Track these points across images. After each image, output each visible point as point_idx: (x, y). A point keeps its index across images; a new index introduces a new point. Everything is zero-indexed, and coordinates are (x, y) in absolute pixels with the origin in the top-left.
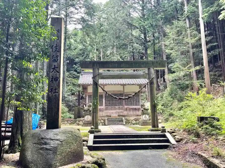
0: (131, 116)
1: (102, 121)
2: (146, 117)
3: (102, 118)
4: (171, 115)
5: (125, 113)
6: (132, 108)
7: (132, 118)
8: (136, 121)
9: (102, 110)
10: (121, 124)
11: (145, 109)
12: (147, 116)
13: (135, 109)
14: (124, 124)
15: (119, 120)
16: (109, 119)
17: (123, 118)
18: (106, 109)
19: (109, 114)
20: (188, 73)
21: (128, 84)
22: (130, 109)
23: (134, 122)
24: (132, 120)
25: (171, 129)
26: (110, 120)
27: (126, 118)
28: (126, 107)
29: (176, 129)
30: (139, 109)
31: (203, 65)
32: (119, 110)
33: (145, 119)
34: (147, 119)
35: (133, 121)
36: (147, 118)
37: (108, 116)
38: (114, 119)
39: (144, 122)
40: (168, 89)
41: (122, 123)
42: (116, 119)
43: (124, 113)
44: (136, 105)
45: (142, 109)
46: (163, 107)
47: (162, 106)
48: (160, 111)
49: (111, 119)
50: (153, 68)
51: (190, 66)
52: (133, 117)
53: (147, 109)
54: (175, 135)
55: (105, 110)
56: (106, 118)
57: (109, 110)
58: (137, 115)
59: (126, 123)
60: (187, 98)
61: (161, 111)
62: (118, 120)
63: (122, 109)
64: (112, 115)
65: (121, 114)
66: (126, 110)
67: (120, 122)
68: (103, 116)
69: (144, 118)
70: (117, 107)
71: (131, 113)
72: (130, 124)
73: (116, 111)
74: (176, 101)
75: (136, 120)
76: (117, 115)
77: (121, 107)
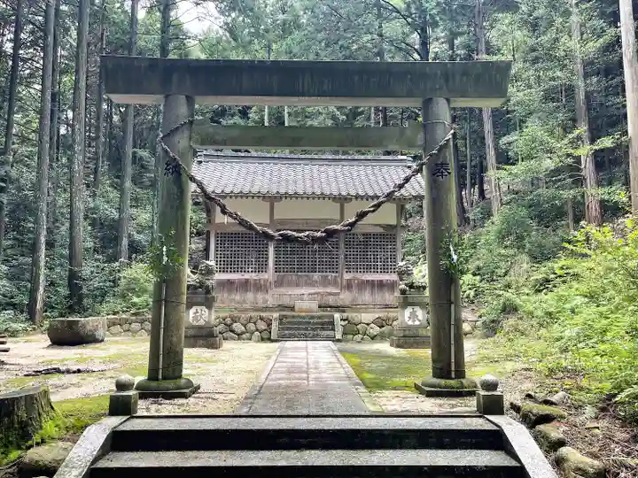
0: (366, 308)
1: (262, 326)
2: (415, 317)
3: (262, 314)
4: (509, 309)
5: (345, 297)
6: (368, 281)
7: (367, 317)
8: (381, 327)
9: (265, 286)
10: (328, 338)
11: (411, 286)
12: (420, 313)
13: (381, 285)
14: (339, 336)
15: (323, 324)
16: (286, 317)
17: (337, 316)
18: (279, 283)
19: (286, 301)
20: (570, 161)
21: (357, 197)
22: (363, 285)
23: (375, 330)
24: (368, 324)
25: (529, 396)
26: (289, 323)
27: (345, 315)
28: (347, 276)
29: (554, 398)
30: (392, 286)
31: (627, 134)
32: (325, 286)
33: (410, 323)
34: (417, 323)
35: (372, 325)
36: (420, 317)
37: (282, 307)
38: (304, 317)
39: (407, 332)
40: (496, 218)
41: (331, 333)
42: (312, 317)
43: (341, 296)
44: (384, 270)
45: (403, 286)
46: (478, 278)
47: (474, 275)
48: (468, 292)
49: (293, 317)
50: (448, 100)
51: (579, 138)
52: (374, 312)
53: (418, 287)
54: (561, 443)
55: (276, 287)
56: (276, 315)
57: (290, 284)
58: (387, 306)
59: (344, 333)
60: (571, 247)
61: (472, 293)
62: (317, 324)
63: (335, 283)
64: (299, 305)
65: (331, 300)
66: (349, 286)
67: (323, 329)
68: (266, 309)
69: (407, 319)
70: (316, 276)
71: (367, 297)
72: (358, 337)
73: (313, 291)
74: (525, 258)
75: (381, 323)
76: (314, 305)
77: (331, 276)
